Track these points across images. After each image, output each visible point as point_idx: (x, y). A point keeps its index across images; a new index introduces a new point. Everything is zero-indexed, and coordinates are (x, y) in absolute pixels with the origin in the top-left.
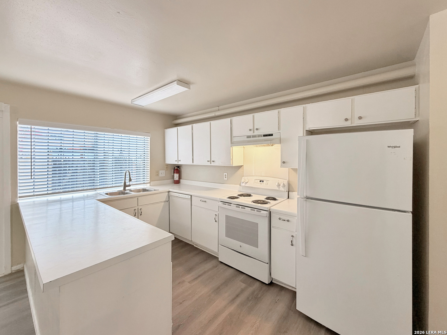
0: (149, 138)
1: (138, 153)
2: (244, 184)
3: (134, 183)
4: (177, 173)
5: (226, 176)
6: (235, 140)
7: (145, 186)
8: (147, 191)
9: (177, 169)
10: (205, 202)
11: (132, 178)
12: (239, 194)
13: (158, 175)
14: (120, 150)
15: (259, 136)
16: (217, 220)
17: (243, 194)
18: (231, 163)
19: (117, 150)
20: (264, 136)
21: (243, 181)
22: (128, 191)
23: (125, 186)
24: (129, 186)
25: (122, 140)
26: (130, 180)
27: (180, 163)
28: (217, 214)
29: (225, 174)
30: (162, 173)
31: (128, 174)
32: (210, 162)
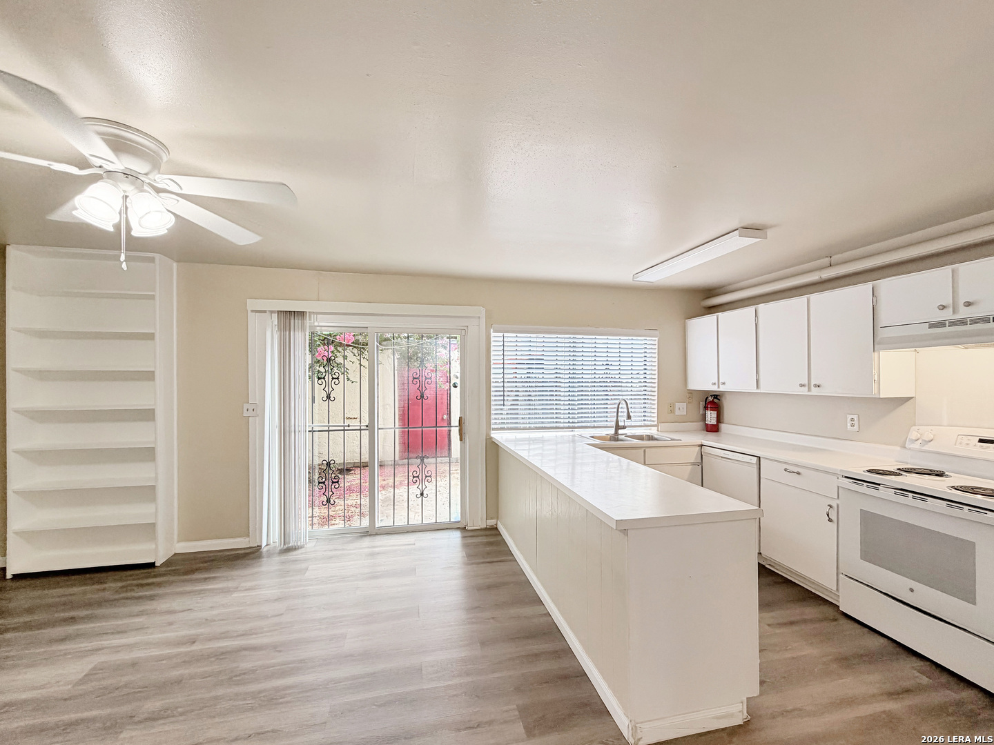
0: (657, 339)
1: (634, 368)
3: (633, 424)
4: (712, 409)
5: (856, 422)
6: (883, 334)
7: (649, 431)
8: (656, 439)
9: (713, 402)
10: (799, 473)
11: (631, 414)
12: (901, 467)
13: (672, 411)
14: (605, 363)
15: (975, 321)
16: (833, 517)
17: (914, 469)
18: (875, 391)
19: (601, 363)
20: (993, 321)
21: (914, 434)
22: (623, 437)
23: (618, 427)
24: (624, 427)
25: (609, 346)
26: (629, 417)
27: (722, 388)
28: (835, 506)
29: (850, 417)
30: (681, 409)
31: (623, 405)
32: (807, 388)
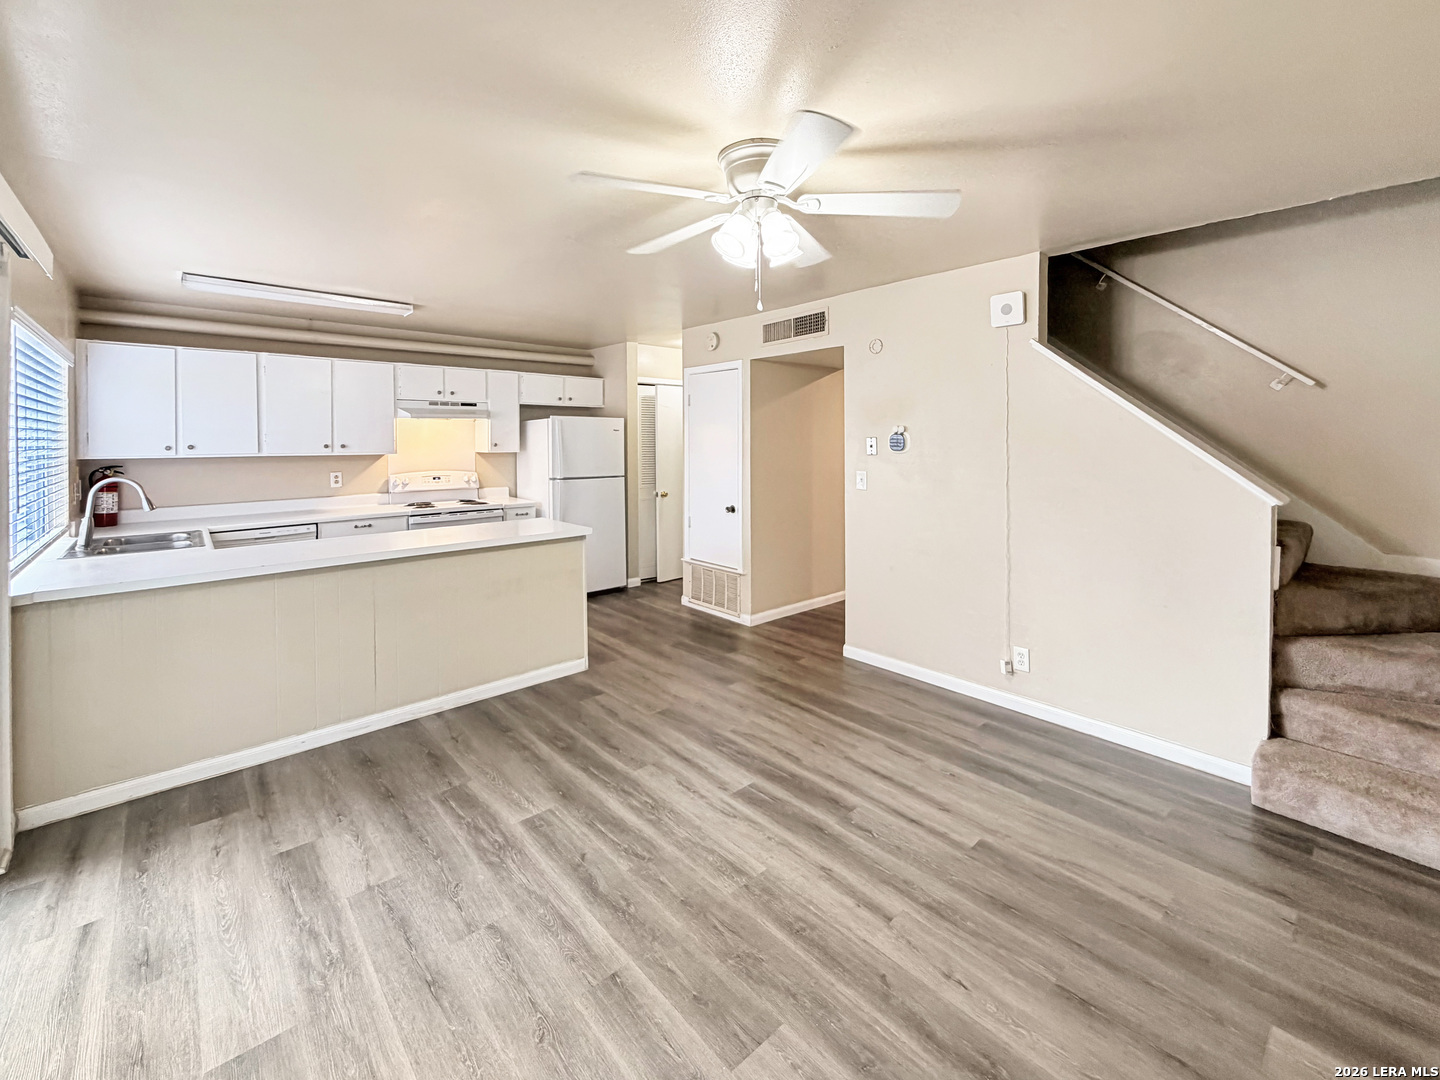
2: (399, 489)
5: (340, 479)
6: (401, 405)
10: (370, 526)
15: (453, 404)
20: (463, 404)
29: (333, 474)
32: (331, 449)
